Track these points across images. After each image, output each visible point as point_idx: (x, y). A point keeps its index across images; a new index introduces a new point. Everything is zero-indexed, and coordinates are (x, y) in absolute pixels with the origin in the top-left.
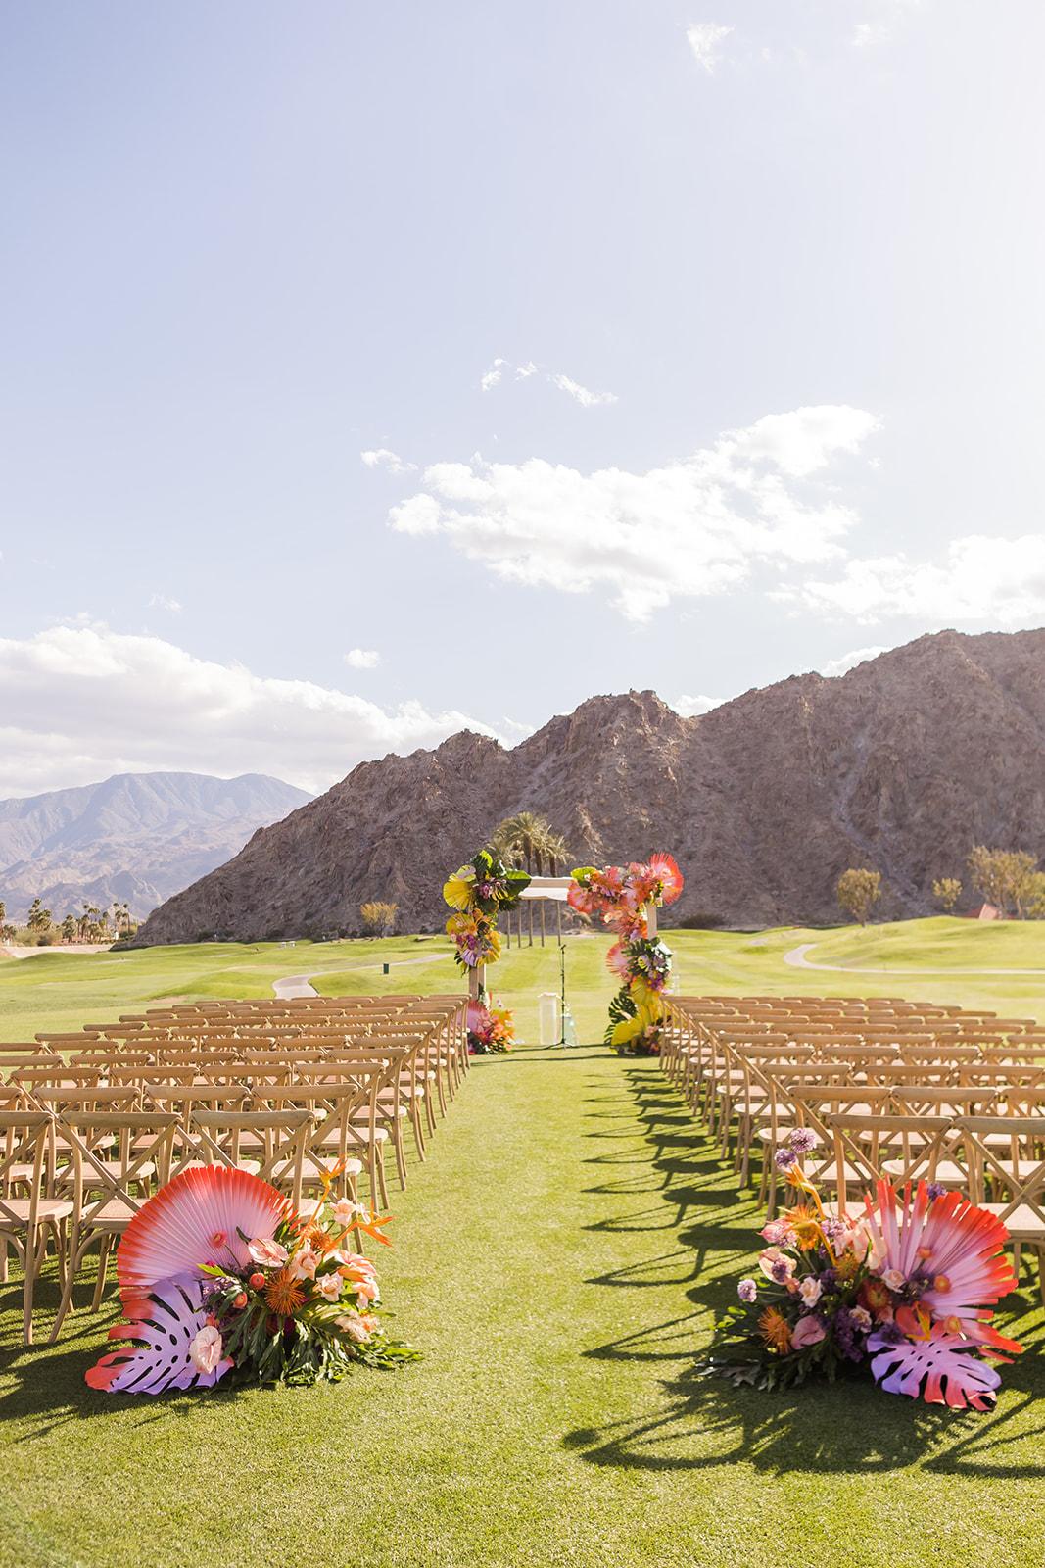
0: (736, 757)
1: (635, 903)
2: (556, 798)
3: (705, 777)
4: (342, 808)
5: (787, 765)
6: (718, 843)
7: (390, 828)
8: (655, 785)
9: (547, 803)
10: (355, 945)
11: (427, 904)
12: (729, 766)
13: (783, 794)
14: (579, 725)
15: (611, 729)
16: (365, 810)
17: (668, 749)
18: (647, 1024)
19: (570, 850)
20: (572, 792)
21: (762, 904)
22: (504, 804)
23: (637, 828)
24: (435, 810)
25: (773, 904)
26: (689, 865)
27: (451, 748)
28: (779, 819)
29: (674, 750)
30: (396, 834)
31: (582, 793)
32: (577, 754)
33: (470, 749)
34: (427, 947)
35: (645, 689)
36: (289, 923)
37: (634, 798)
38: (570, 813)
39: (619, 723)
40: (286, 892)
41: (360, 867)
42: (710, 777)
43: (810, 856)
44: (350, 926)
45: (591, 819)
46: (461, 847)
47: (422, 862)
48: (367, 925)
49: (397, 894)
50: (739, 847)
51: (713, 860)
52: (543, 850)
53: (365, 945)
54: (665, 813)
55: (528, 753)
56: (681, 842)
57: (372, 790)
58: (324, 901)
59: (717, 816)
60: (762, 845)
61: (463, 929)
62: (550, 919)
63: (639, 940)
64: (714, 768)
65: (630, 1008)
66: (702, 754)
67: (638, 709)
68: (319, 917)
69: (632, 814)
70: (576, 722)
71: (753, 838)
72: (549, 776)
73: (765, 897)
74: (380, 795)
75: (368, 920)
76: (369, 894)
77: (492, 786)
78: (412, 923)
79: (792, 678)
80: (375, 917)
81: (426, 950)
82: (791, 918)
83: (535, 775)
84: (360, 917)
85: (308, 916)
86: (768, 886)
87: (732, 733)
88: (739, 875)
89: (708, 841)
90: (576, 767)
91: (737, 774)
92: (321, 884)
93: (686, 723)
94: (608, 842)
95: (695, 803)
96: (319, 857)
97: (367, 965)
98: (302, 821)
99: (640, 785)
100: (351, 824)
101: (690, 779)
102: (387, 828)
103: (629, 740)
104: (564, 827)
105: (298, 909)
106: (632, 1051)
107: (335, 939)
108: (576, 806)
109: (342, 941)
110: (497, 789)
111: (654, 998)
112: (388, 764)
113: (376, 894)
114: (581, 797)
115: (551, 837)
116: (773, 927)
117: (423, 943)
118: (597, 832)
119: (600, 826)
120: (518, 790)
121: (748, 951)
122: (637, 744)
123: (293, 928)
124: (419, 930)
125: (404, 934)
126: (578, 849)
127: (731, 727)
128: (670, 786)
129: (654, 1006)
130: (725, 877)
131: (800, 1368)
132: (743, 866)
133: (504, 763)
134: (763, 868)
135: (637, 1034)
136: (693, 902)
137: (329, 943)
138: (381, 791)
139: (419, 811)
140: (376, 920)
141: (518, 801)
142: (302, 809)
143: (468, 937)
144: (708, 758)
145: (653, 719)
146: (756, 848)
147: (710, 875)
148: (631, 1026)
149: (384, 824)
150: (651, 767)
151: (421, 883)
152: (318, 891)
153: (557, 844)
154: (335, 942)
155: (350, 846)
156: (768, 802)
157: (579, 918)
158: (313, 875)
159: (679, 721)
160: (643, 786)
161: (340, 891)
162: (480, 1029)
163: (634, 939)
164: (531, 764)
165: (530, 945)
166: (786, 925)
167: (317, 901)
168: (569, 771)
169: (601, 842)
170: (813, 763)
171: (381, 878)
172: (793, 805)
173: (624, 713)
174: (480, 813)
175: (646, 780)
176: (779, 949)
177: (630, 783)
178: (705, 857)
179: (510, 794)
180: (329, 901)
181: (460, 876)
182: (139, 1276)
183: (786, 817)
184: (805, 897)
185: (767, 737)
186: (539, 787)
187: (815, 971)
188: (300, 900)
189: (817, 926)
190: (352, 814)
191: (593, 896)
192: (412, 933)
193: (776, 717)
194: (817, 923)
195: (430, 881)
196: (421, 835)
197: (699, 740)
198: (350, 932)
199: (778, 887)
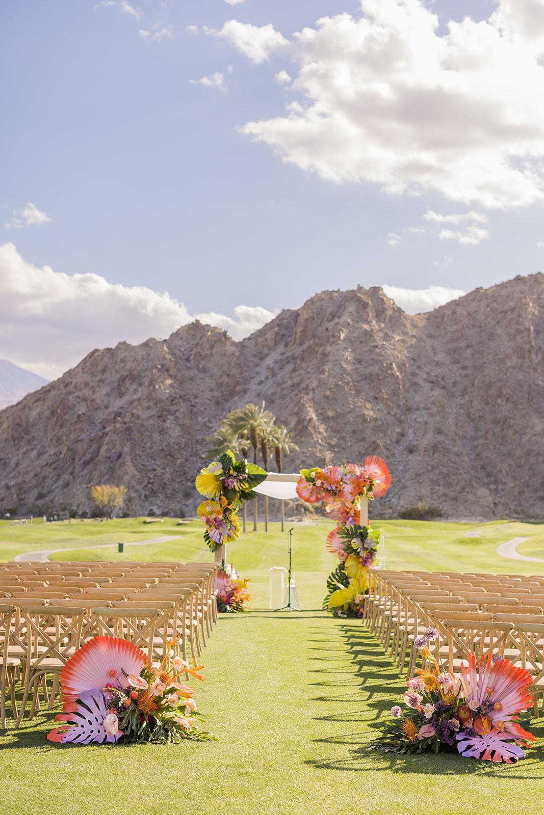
0: (459, 354)
1: (350, 496)
2: (283, 389)
3: (428, 373)
4: (74, 393)
5: (509, 363)
6: (440, 438)
7: (120, 414)
8: (379, 379)
9: (274, 394)
10: (85, 525)
11: (155, 488)
12: (452, 363)
13: (504, 392)
14: (307, 319)
15: (338, 323)
16: (96, 396)
17: (394, 345)
18: (357, 593)
19: (295, 440)
20: (298, 384)
21: (480, 498)
22: (232, 394)
23: (361, 421)
24: (164, 398)
25: (490, 499)
26: (410, 458)
27: (182, 338)
28: (499, 416)
29: (399, 347)
30: (127, 420)
31: (307, 386)
32: (305, 347)
33: (200, 339)
34: (156, 529)
35: (372, 285)
36: (22, 502)
37: (358, 392)
38: (296, 405)
39: (346, 318)
40: (19, 473)
41: (91, 451)
42: (433, 374)
43: (528, 453)
44: (81, 507)
45: (316, 411)
46: (189, 433)
47: (151, 448)
48: (97, 507)
49: (126, 477)
50: (460, 443)
51: (433, 454)
52: (269, 440)
53: (95, 526)
54: (388, 407)
55: (257, 345)
56: (403, 435)
57: (104, 377)
58: (55, 482)
59: (439, 412)
60: (481, 441)
61: (211, 513)
62: (274, 506)
63: (353, 526)
64: (437, 364)
65: (345, 581)
66: (426, 350)
67: (365, 305)
68: (51, 496)
69: (356, 407)
70: (304, 316)
71: (473, 433)
72: (276, 367)
73: (483, 492)
74: (112, 382)
75: (98, 502)
76: (100, 477)
77: (221, 376)
78: (141, 506)
79: (518, 279)
80: (105, 499)
81: (154, 532)
82: (507, 512)
83: (262, 366)
84: (90, 498)
85: (41, 496)
86: (486, 481)
87: (457, 331)
88: (458, 469)
89: (430, 436)
90: (303, 359)
91: (460, 371)
92: (54, 466)
93: (412, 320)
94: (331, 433)
95: (418, 398)
96: (51, 440)
97: (101, 544)
98: (36, 404)
99: (365, 379)
100: (82, 409)
101: (414, 375)
102: (118, 414)
103: (356, 334)
104: (290, 418)
105: (31, 489)
106: (345, 614)
107: (66, 519)
108: (301, 398)
109: (73, 521)
110: (226, 379)
111: (364, 573)
112: (120, 352)
113: (107, 477)
114: (307, 390)
115: (276, 428)
116: (490, 519)
117: (150, 526)
118: (322, 423)
119: (324, 419)
120: (246, 381)
121: (463, 542)
122: (363, 339)
123: (26, 507)
124: (147, 512)
125: (133, 516)
126: (303, 439)
127: (455, 325)
128: (394, 380)
129: (364, 579)
130: (445, 471)
131: (420, 746)
132: (462, 461)
133: (233, 354)
134: (482, 463)
135: (349, 601)
136: (413, 494)
137: (60, 523)
138: (112, 377)
139: (149, 398)
140: (106, 502)
141: (245, 391)
142: (36, 392)
143: (215, 519)
144: (432, 355)
145: (380, 315)
146: (475, 443)
147: (430, 469)
148: (344, 595)
149: (115, 409)
150: (376, 362)
151: (150, 468)
152: (50, 473)
153: (281, 434)
154: (66, 522)
155: (81, 430)
156: (489, 400)
157: (302, 506)
158: (45, 457)
159: (405, 317)
160: (367, 380)
161: (72, 473)
162: (223, 593)
163: (349, 525)
164: (259, 355)
165: (255, 530)
166: (502, 519)
167: (49, 482)
168: (295, 364)
169: (325, 434)
170: (535, 361)
171: (112, 462)
172: (514, 402)
173: (352, 308)
174: (207, 402)
175: (371, 375)
176: (492, 541)
177: (356, 377)
178: (426, 451)
179: (237, 384)
180: (61, 483)
181: (210, 471)
182: (72, 689)
183: (506, 414)
184: (521, 492)
185: (491, 336)
186: (267, 378)
187: (523, 562)
188: (33, 480)
189: (532, 520)
190: (84, 400)
191: (316, 490)
192: (140, 515)
193: (500, 316)
194: (532, 517)
195: (159, 466)
196: (151, 422)
197: (424, 336)
198: (80, 512)
199: (496, 482)
